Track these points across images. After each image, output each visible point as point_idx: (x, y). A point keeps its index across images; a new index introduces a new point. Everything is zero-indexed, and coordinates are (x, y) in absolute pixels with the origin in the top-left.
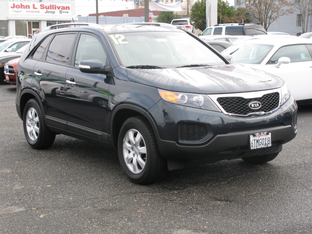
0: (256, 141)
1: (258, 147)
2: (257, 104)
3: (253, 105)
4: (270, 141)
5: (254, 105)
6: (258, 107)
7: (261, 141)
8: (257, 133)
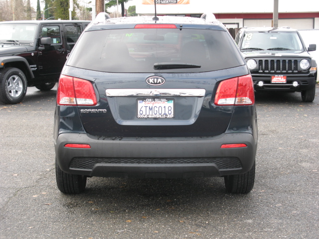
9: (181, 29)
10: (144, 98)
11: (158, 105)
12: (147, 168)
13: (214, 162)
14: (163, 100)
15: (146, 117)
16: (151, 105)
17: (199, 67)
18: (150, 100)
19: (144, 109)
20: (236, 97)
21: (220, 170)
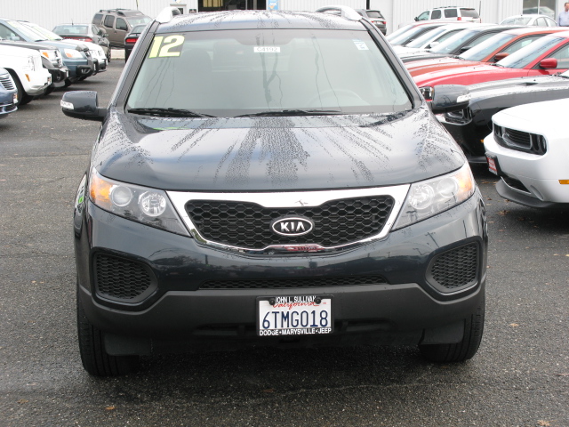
0: (279, 316)
1: (284, 333)
2: (300, 224)
3: (284, 226)
4: (329, 319)
5: (289, 226)
6: (301, 230)
7: (296, 317)
8: (282, 296)
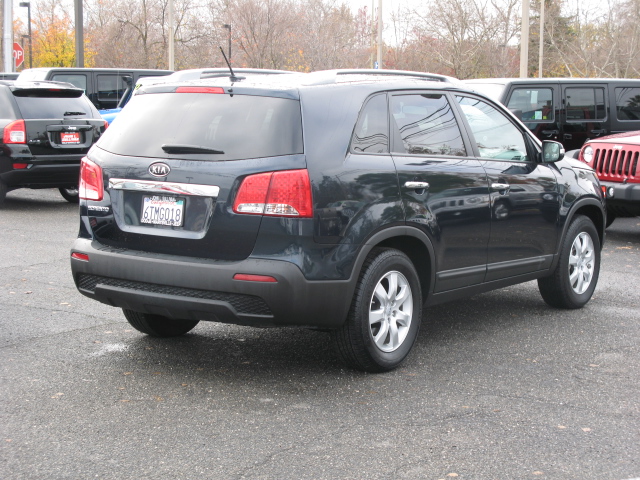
9: (232, 95)
10: (150, 194)
11: (165, 206)
12: (143, 297)
13: (226, 300)
14: (171, 199)
15: (150, 222)
16: (157, 206)
17: (222, 153)
18: (157, 198)
19: (149, 211)
20: (266, 202)
21: (239, 314)
